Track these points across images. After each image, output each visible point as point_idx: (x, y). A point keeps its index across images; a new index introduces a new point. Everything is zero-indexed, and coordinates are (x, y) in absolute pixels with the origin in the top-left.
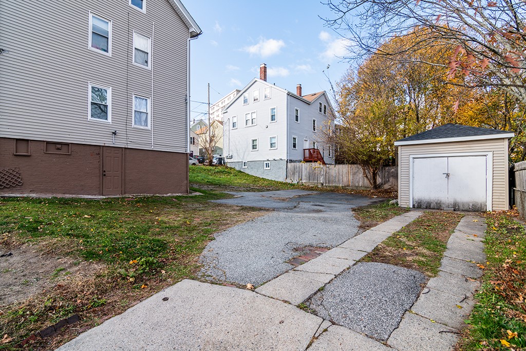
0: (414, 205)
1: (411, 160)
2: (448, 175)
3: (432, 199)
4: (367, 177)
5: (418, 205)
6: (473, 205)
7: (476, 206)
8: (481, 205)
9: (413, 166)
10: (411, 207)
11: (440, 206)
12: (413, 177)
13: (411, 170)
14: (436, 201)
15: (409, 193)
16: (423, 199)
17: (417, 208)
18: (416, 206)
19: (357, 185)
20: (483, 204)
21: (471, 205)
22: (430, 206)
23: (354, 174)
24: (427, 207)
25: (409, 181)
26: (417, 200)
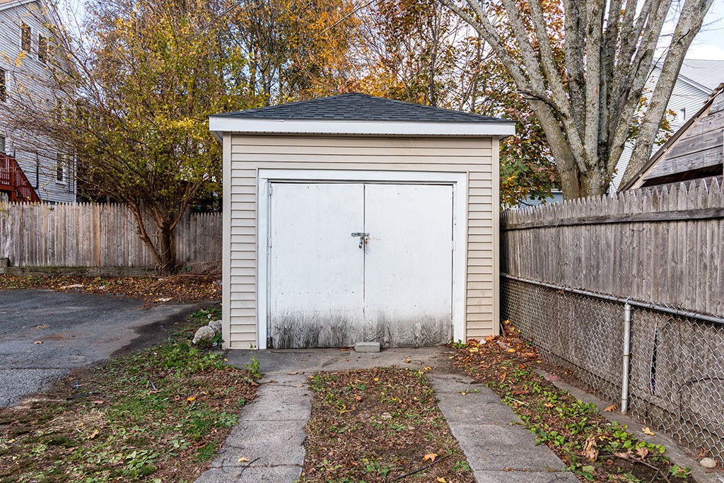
0: (270, 341)
1: (263, 185)
2: (364, 239)
3: (322, 315)
4: (147, 239)
5: (283, 339)
6: (423, 327)
7: (429, 330)
8: (441, 326)
9: (269, 206)
10: (263, 346)
11: (344, 336)
12: (269, 246)
13: (262, 222)
14: (332, 322)
15: (256, 301)
16: (297, 316)
17: (281, 348)
18: (276, 343)
19: (120, 262)
20: (445, 322)
21: (419, 326)
22: (316, 339)
23: (111, 231)
24: (307, 343)
25: (255, 260)
26: (279, 321)
